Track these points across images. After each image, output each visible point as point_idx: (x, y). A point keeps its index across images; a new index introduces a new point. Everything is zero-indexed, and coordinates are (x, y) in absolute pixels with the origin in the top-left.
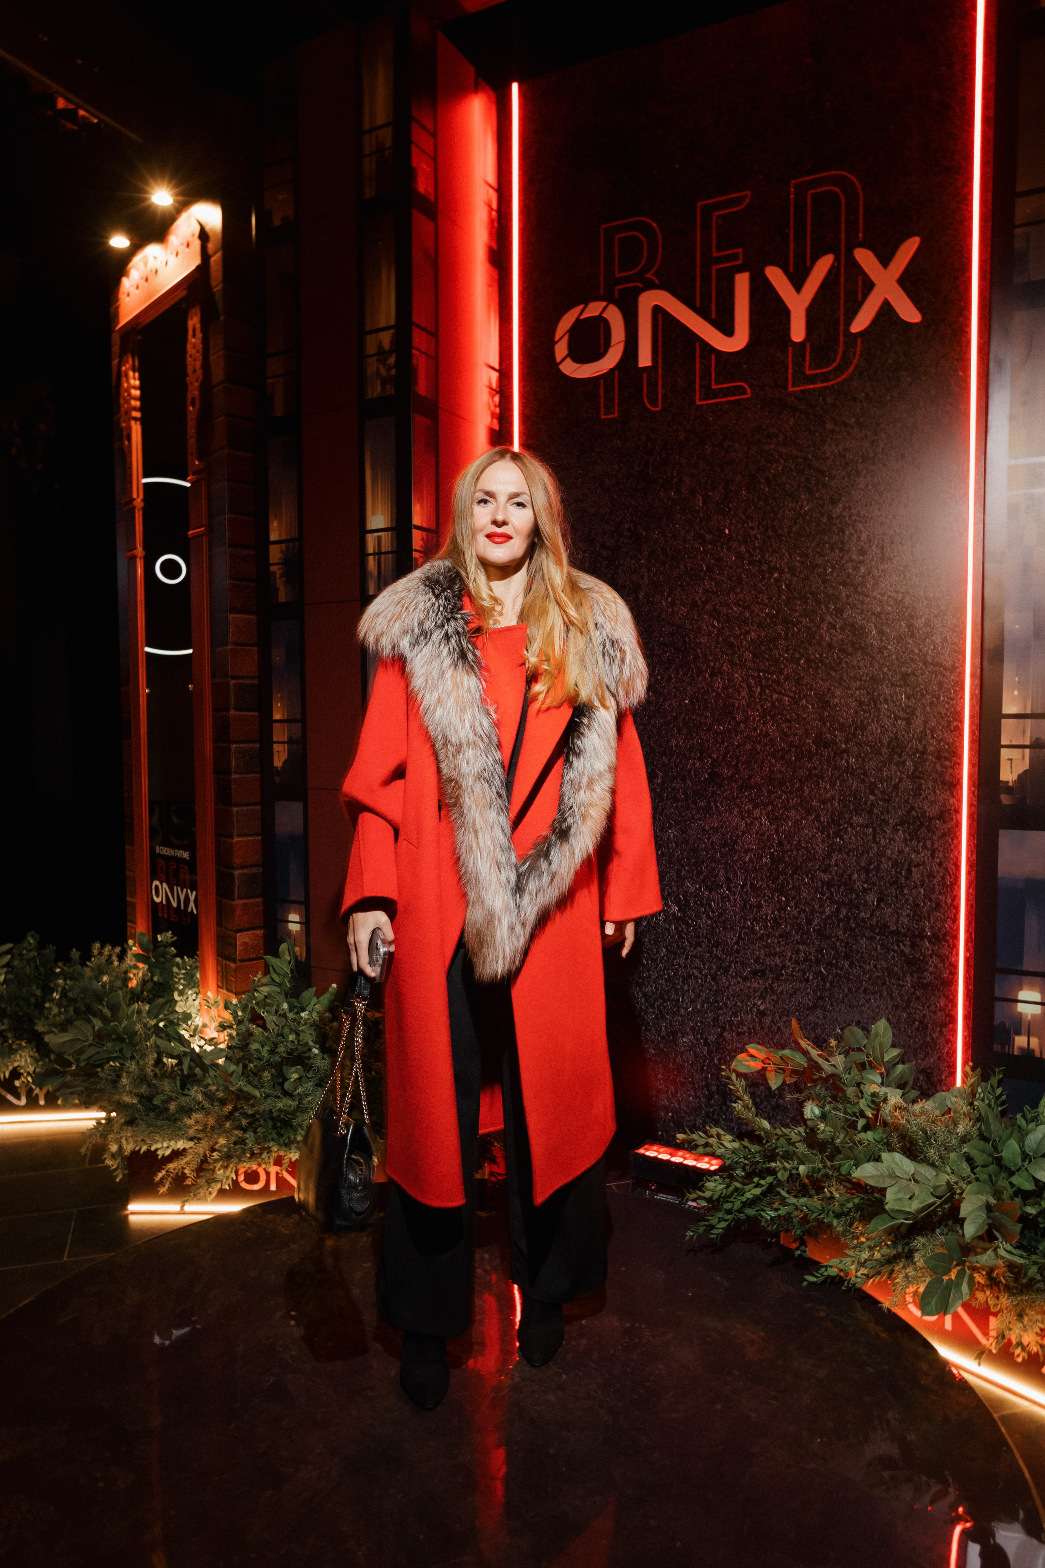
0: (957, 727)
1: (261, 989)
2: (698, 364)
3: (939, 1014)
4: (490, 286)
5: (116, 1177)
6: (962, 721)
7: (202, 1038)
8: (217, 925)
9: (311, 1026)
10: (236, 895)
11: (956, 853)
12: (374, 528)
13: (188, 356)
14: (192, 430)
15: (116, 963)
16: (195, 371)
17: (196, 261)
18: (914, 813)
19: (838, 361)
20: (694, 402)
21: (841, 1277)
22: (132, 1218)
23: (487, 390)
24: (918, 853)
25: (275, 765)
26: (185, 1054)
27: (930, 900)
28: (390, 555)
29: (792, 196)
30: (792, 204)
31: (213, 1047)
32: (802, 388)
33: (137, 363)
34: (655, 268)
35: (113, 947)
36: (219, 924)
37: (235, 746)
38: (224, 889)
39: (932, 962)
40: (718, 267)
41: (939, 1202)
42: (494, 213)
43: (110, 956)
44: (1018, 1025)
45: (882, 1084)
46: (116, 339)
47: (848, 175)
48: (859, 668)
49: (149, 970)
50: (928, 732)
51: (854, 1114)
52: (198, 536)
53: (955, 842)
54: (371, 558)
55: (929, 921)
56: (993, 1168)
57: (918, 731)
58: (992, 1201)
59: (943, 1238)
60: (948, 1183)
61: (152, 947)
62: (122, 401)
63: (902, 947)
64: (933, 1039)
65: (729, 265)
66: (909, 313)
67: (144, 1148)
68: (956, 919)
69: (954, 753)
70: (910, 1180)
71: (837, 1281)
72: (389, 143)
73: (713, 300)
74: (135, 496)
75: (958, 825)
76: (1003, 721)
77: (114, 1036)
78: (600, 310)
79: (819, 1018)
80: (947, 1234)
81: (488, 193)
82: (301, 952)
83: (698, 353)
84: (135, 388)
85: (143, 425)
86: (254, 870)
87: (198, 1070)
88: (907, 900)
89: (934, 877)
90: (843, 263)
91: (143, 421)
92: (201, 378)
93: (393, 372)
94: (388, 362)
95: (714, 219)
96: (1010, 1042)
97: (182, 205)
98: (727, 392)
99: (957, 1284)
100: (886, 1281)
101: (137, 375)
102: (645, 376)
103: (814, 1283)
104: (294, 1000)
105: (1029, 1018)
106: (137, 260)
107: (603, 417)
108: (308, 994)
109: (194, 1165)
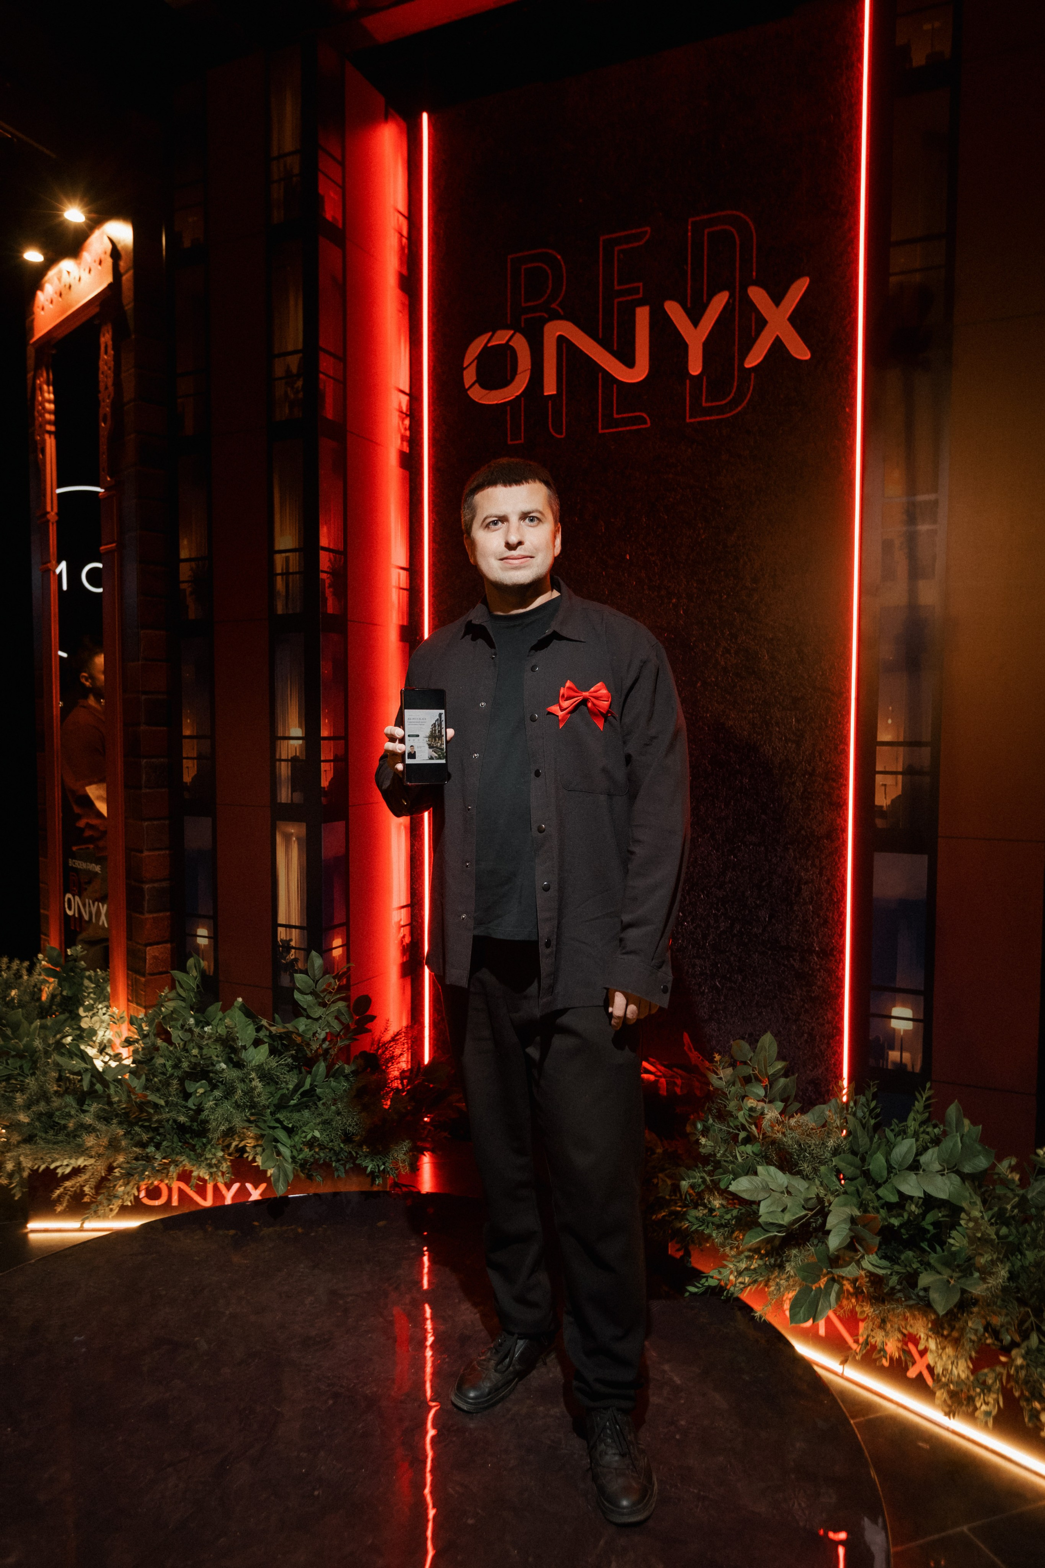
0: (844, 749)
1: (167, 1003)
3: (827, 1026)
4: (400, 312)
5: (14, 1195)
6: (848, 745)
7: (107, 1054)
8: (127, 938)
9: (216, 1041)
10: (146, 909)
11: (842, 871)
12: (282, 547)
13: (100, 372)
14: (103, 447)
15: (25, 977)
16: (106, 388)
17: (109, 279)
18: (803, 832)
19: (732, 395)
21: (721, 1287)
22: (32, 1236)
23: (397, 413)
24: (807, 870)
25: (185, 780)
26: (86, 1070)
27: (819, 916)
28: (298, 576)
29: (690, 234)
30: (690, 242)
31: (118, 1063)
33: (51, 376)
34: (560, 299)
35: (22, 961)
36: (129, 938)
37: (145, 760)
38: (134, 903)
39: (820, 976)
40: (620, 299)
41: (810, 1213)
42: (404, 240)
43: (18, 970)
44: (891, 1040)
45: (765, 1096)
46: (31, 352)
47: (742, 215)
48: (753, 692)
49: (60, 984)
50: (817, 754)
51: (737, 1128)
52: (110, 552)
53: (842, 860)
54: (279, 578)
55: (818, 937)
56: (861, 1180)
57: (807, 753)
58: (857, 1213)
59: (812, 1249)
60: (818, 1195)
61: (62, 960)
62: (36, 414)
63: (792, 962)
64: (821, 1051)
65: (630, 298)
66: (800, 351)
67: (43, 1167)
68: (842, 935)
69: (841, 774)
70: (782, 1193)
71: (718, 1290)
72: (296, 171)
73: (615, 332)
74: (49, 509)
75: (845, 843)
76: (878, 747)
77: (13, 1053)
78: (507, 338)
79: (713, 1030)
80: (817, 1245)
81: (398, 220)
82: (209, 966)
84: (49, 401)
85: (56, 438)
86: (165, 884)
87: (98, 1087)
88: (797, 916)
89: (822, 894)
90: (737, 299)
91: (57, 435)
92: (112, 394)
93: (301, 395)
94: (296, 386)
95: (616, 253)
96: (885, 1057)
97: (95, 223)
99: (827, 1292)
100: (763, 1289)
101: (51, 388)
103: (695, 1294)
104: (198, 1015)
105: (902, 1033)
106: (52, 273)
107: (509, 442)
108: (214, 1009)
109: (93, 1183)
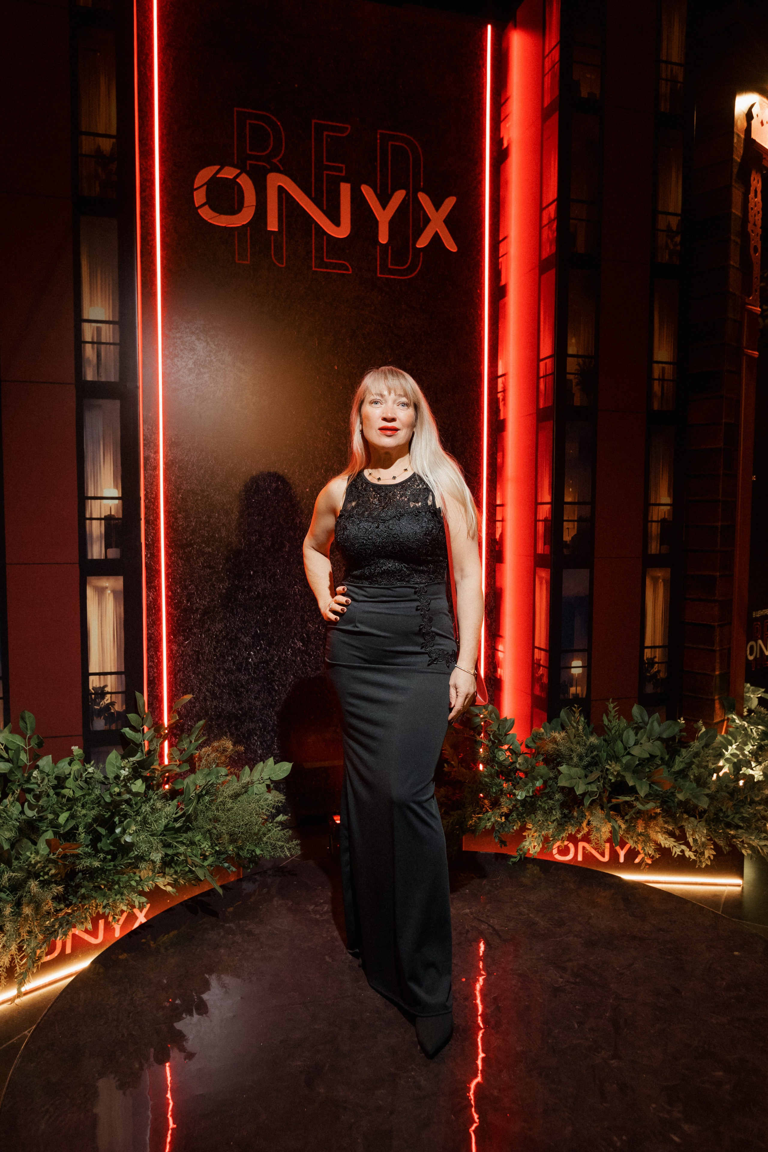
2: (313, 241)
20: (311, 267)
32: (387, 276)
83: (313, 231)
98: (335, 266)
102: (272, 236)
